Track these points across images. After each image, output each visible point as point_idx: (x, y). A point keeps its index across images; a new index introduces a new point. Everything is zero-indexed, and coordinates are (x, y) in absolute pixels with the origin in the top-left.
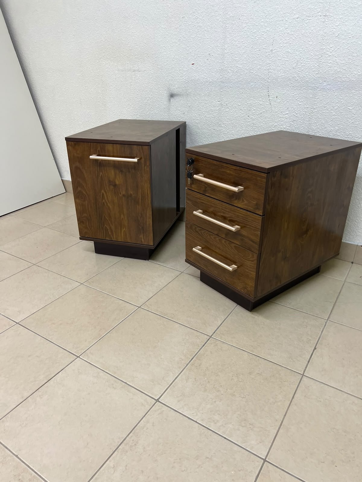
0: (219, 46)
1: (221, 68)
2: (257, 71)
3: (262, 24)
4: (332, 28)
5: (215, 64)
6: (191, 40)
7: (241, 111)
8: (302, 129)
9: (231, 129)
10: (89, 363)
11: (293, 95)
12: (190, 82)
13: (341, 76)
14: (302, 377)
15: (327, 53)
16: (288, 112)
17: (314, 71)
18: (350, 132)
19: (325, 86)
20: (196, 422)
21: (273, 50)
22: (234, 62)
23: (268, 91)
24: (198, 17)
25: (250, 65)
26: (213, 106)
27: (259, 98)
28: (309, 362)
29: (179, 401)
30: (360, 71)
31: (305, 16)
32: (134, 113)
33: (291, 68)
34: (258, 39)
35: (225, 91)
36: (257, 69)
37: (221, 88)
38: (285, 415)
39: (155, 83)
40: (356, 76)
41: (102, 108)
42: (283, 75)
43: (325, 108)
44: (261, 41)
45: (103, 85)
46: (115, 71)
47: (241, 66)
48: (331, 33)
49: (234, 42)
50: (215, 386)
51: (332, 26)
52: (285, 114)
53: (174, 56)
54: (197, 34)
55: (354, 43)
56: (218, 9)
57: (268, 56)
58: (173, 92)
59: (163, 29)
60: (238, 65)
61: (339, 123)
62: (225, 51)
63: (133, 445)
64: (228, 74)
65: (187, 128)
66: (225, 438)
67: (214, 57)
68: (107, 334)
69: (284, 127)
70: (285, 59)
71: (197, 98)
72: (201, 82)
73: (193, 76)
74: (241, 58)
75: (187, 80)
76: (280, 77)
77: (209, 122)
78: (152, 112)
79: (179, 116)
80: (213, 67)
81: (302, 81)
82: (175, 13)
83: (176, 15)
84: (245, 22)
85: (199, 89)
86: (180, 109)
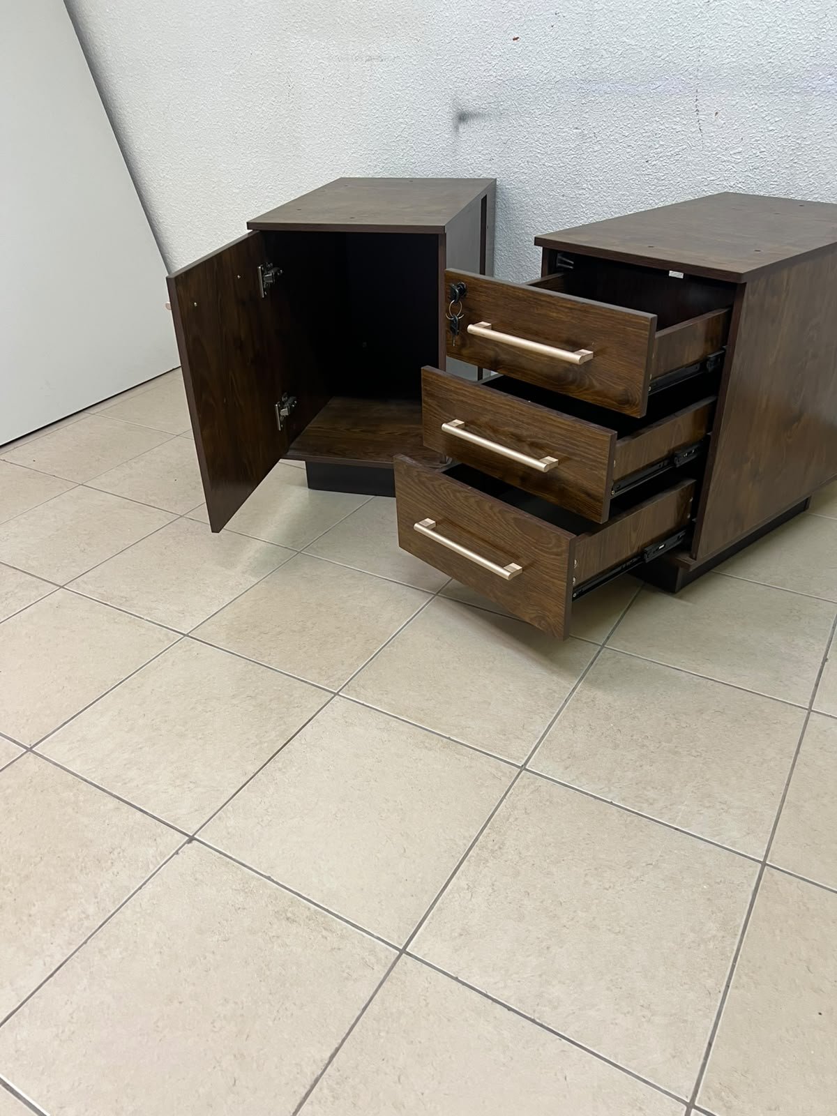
1: (585, 48)
2: (671, 52)
5: (570, 38)
7: (629, 150)
8: (773, 186)
9: (605, 194)
10: (363, 704)
11: (756, 107)
12: (506, 82)
14: (809, 713)
16: (740, 149)
17: (806, 51)
20: (611, 803)
22: (617, 32)
23: (697, 100)
26: (561, 140)
27: (674, 117)
28: (817, 685)
29: (567, 768)
32: (370, 164)
33: (752, 45)
35: (593, 102)
36: (671, 48)
37: (582, 94)
38: (788, 785)
39: (422, 87)
41: (289, 154)
42: (734, 60)
43: (829, 137)
45: (292, 96)
46: (321, 61)
47: (632, 41)
50: (634, 737)
52: (735, 154)
53: (470, 21)
57: (699, 16)
58: (465, 109)
60: (624, 38)
62: (596, 5)
63: (496, 847)
64: (602, 60)
65: (499, 194)
66: (676, 829)
67: (568, 21)
68: (382, 648)
69: (732, 183)
71: (523, 121)
72: (535, 83)
73: (516, 67)
74: (633, 22)
75: (501, 78)
76: (725, 66)
77: (552, 179)
78: (414, 158)
79: (478, 165)
80: (565, 44)
81: (778, 75)
85: (528, 100)
86: (481, 148)
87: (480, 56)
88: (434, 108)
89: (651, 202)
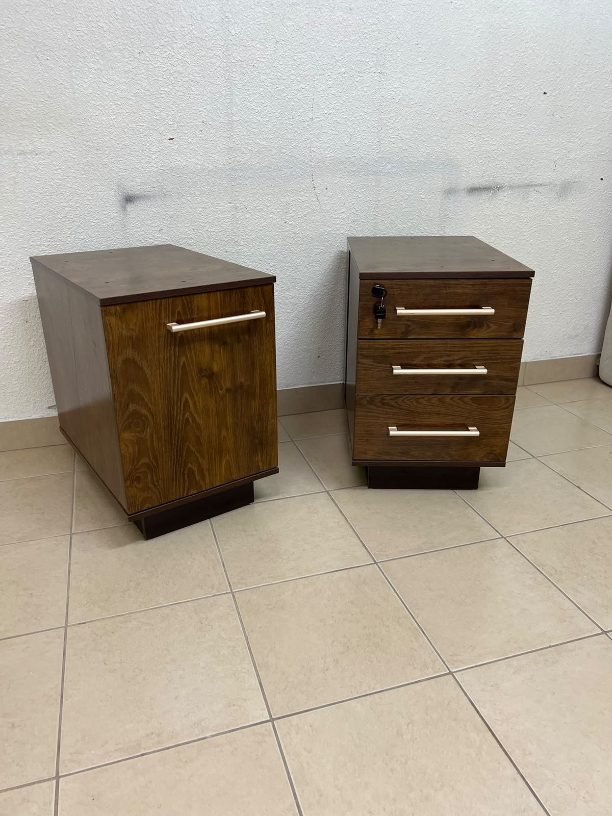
0: (221, 108)
1: (229, 147)
2: (292, 150)
3: (292, 77)
4: (391, 90)
5: (217, 139)
6: (163, 96)
7: (272, 215)
11: (350, 184)
12: (167, 171)
13: (407, 155)
15: (388, 124)
16: (344, 210)
17: (374, 149)
18: (426, 228)
19: (390, 169)
21: (314, 118)
22: (252, 136)
23: (313, 180)
24: (173, 56)
25: (279, 140)
26: (219, 212)
27: (300, 192)
30: (428, 148)
31: (353, 71)
33: (343, 146)
34: (287, 99)
35: (241, 184)
36: (292, 147)
37: (231, 179)
39: (84, 176)
40: (424, 154)
42: (333, 155)
43: (393, 199)
44: (293, 103)
47: (264, 143)
48: (389, 97)
49: (248, 104)
51: (391, 88)
52: (341, 213)
53: (127, 124)
54: (175, 85)
55: (418, 112)
56: (212, 46)
57: (307, 127)
58: (130, 193)
59: (94, 72)
60: (258, 140)
61: (411, 218)
62: (234, 117)
64: (244, 155)
67: (214, 127)
69: (342, 232)
70: (333, 132)
71: (186, 199)
72: (192, 171)
73: (174, 160)
74: (263, 130)
75: (162, 168)
76: (328, 159)
77: (215, 240)
78: (82, 235)
79: (149, 236)
80: (213, 144)
81: (359, 164)
82: (121, 43)
83: (124, 47)
84: (264, 72)
85: (188, 184)
86: (149, 222)
87: (140, 151)
88: (99, 193)
89: (292, 249)
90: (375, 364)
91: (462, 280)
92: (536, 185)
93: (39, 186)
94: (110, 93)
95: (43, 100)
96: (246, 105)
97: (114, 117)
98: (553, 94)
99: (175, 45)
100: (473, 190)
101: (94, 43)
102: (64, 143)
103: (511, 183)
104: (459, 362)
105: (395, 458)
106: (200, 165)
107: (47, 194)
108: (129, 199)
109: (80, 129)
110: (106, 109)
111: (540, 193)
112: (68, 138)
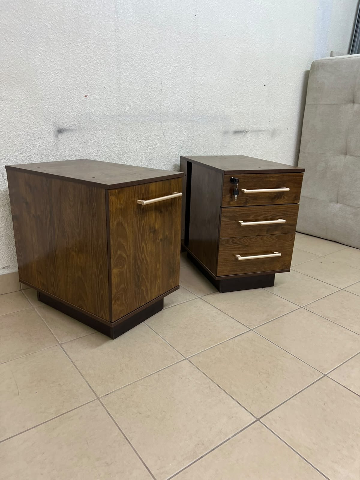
0: (114, 80)
1: (118, 102)
3: (152, 66)
4: (199, 77)
5: (111, 98)
6: (82, 70)
7: (140, 143)
11: (180, 126)
12: (83, 115)
13: (206, 112)
15: (198, 95)
16: (177, 141)
17: (191, 109)
18: (215, 152)
19: (198, 120)
21: (162, 89)
22: (130, 97)
23: (161, 124)
24: (88, 47)
25: (145, 100)
26: (112, 140)
27: (155, 130)
30: (216, 109)
31: (181, 66)
33: (176, 106)
34: (149, 78)
35: (124, 124)
36: (151, 105)
37: (119, 121)
39: (33, 116)
40: (214, 113)
42: (171, 110)
44: (152, 81)
47: (136, 101)
48: (198, 81)
49: (129, 79)
52: (175, 143)
53: (60, 85)
54: (89, 64)
56: (110, 44)
58: (61, 127)
59: (41, 52)
60: (133, 100)
62: (121, 85)
64: (126, 108)
67: (110, 90)
69: (176, 153)
70: (171, 98)
71: (93, 132)
72: (97, 116)
73: (87, 108)
74: (136, 94)
75: (80, 113)
76: (169, 112)
77: (110, 157)
78: (30, 153)
80: (109, 100)
81: (184, 116)
82: (58, 37)
83: (60, 39)
84: (137, 62)
85: (95, 123)
86: (72, 145)
87: (68, 102)
90: (230, 221)
91: (273, 174)
92: (262, 131)
93: (3, 121)
94: (51, 66)
95: (8, 66)
96: (127, 79)
97: (53, 81)
98: (268, 86)
99: (89, 42)
100: (236, 132)
101: (42, 34)
102: (21, 94)
103: (252, 129)
104: (270, 217)
105: (238, 273)
106: (102, 112)
107: (9, 126)
108: (60, 131)
109: (31, 86)
110: (48, 76)
111: (264, 135)
112: (23, 91)
